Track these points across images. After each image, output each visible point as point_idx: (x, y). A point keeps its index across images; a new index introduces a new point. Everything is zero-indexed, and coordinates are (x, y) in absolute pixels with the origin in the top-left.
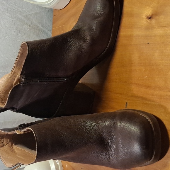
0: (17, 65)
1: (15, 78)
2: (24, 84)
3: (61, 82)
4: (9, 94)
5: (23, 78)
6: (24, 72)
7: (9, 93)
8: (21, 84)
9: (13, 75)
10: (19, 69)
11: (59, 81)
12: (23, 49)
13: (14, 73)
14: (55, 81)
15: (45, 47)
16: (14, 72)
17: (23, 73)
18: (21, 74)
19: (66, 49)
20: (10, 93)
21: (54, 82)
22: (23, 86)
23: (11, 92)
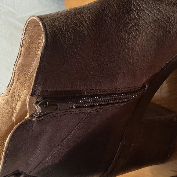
0: (19, 76)
1: (16, 103)
2: (40, 119)
3: (122, 104)
4: (6, 145)
5: (37, 103)
6: (40, 88)
7: (6, 143)
8: (34, 119)
9: (12, 97)
10: (24, 82)
11: (117, 103)
12: (31, 37)
13: (13, 93)
14: (109, 104)
15: (83, 24)
16: (14, 90)
17: (38, 92)
18: (32, 95)
19: (129, 27)
20: (9, 144)
21: (107, 104)
22: (39, 122)
23: (11, 140)
